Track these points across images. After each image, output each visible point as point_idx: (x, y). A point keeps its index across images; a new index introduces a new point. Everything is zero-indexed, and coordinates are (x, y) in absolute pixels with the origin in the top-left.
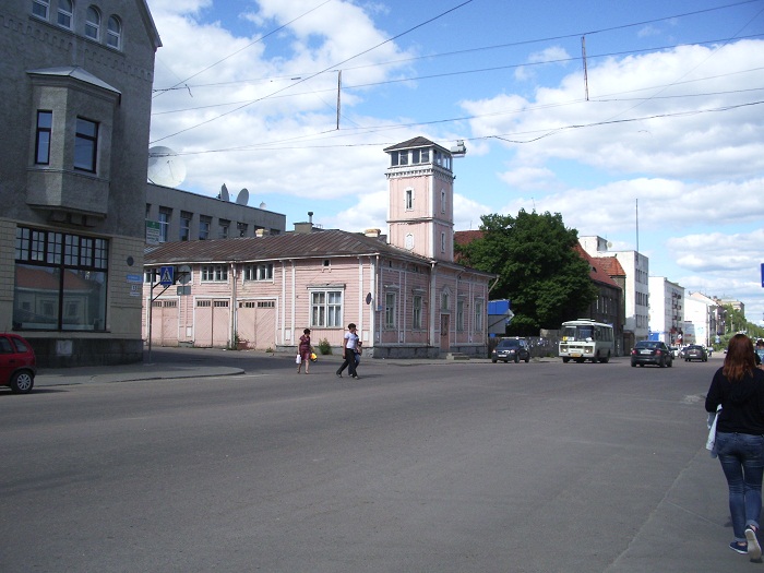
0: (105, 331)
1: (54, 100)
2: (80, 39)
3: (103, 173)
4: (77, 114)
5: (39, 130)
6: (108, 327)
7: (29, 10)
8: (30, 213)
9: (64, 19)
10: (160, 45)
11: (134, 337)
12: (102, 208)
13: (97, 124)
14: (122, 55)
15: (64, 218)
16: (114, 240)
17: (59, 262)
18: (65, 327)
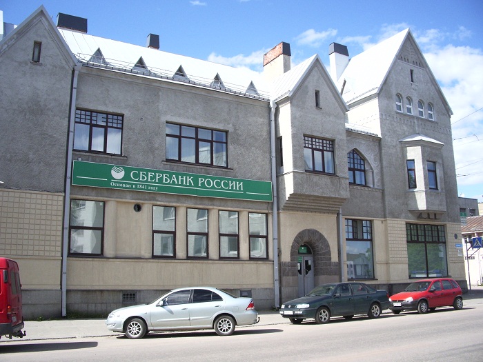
0: (448, 276)
1: (414, 153)
2: (418, 118)
3: (442, 189)
4: (426, 159)
5: (409, 170)
6: (449, 274)
7: (395, 109)
8: (410, 215)
9: (409, 110)
10: (452, 114)
11: (462, 279)
12: (444, 208)
13: (435, 163)
14: (437, 123)
15: (426, 216)
16: (448, 226)
17: (423, 240)
18: (430, 276)
